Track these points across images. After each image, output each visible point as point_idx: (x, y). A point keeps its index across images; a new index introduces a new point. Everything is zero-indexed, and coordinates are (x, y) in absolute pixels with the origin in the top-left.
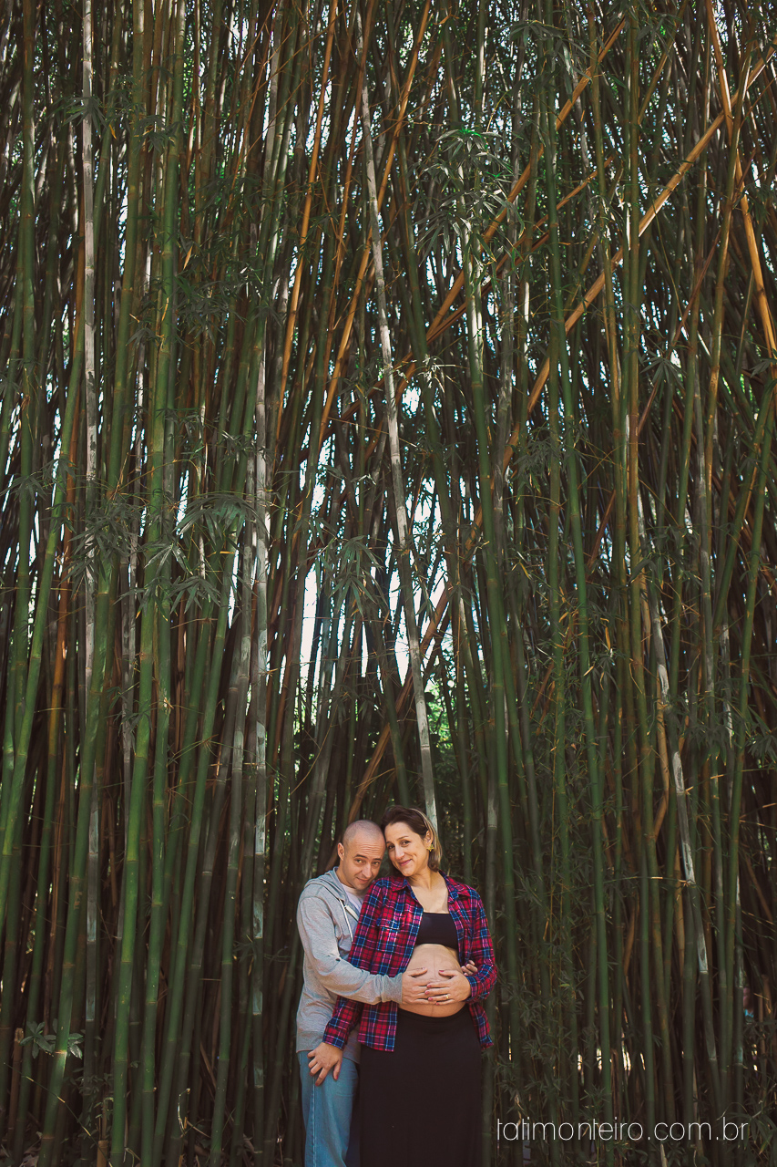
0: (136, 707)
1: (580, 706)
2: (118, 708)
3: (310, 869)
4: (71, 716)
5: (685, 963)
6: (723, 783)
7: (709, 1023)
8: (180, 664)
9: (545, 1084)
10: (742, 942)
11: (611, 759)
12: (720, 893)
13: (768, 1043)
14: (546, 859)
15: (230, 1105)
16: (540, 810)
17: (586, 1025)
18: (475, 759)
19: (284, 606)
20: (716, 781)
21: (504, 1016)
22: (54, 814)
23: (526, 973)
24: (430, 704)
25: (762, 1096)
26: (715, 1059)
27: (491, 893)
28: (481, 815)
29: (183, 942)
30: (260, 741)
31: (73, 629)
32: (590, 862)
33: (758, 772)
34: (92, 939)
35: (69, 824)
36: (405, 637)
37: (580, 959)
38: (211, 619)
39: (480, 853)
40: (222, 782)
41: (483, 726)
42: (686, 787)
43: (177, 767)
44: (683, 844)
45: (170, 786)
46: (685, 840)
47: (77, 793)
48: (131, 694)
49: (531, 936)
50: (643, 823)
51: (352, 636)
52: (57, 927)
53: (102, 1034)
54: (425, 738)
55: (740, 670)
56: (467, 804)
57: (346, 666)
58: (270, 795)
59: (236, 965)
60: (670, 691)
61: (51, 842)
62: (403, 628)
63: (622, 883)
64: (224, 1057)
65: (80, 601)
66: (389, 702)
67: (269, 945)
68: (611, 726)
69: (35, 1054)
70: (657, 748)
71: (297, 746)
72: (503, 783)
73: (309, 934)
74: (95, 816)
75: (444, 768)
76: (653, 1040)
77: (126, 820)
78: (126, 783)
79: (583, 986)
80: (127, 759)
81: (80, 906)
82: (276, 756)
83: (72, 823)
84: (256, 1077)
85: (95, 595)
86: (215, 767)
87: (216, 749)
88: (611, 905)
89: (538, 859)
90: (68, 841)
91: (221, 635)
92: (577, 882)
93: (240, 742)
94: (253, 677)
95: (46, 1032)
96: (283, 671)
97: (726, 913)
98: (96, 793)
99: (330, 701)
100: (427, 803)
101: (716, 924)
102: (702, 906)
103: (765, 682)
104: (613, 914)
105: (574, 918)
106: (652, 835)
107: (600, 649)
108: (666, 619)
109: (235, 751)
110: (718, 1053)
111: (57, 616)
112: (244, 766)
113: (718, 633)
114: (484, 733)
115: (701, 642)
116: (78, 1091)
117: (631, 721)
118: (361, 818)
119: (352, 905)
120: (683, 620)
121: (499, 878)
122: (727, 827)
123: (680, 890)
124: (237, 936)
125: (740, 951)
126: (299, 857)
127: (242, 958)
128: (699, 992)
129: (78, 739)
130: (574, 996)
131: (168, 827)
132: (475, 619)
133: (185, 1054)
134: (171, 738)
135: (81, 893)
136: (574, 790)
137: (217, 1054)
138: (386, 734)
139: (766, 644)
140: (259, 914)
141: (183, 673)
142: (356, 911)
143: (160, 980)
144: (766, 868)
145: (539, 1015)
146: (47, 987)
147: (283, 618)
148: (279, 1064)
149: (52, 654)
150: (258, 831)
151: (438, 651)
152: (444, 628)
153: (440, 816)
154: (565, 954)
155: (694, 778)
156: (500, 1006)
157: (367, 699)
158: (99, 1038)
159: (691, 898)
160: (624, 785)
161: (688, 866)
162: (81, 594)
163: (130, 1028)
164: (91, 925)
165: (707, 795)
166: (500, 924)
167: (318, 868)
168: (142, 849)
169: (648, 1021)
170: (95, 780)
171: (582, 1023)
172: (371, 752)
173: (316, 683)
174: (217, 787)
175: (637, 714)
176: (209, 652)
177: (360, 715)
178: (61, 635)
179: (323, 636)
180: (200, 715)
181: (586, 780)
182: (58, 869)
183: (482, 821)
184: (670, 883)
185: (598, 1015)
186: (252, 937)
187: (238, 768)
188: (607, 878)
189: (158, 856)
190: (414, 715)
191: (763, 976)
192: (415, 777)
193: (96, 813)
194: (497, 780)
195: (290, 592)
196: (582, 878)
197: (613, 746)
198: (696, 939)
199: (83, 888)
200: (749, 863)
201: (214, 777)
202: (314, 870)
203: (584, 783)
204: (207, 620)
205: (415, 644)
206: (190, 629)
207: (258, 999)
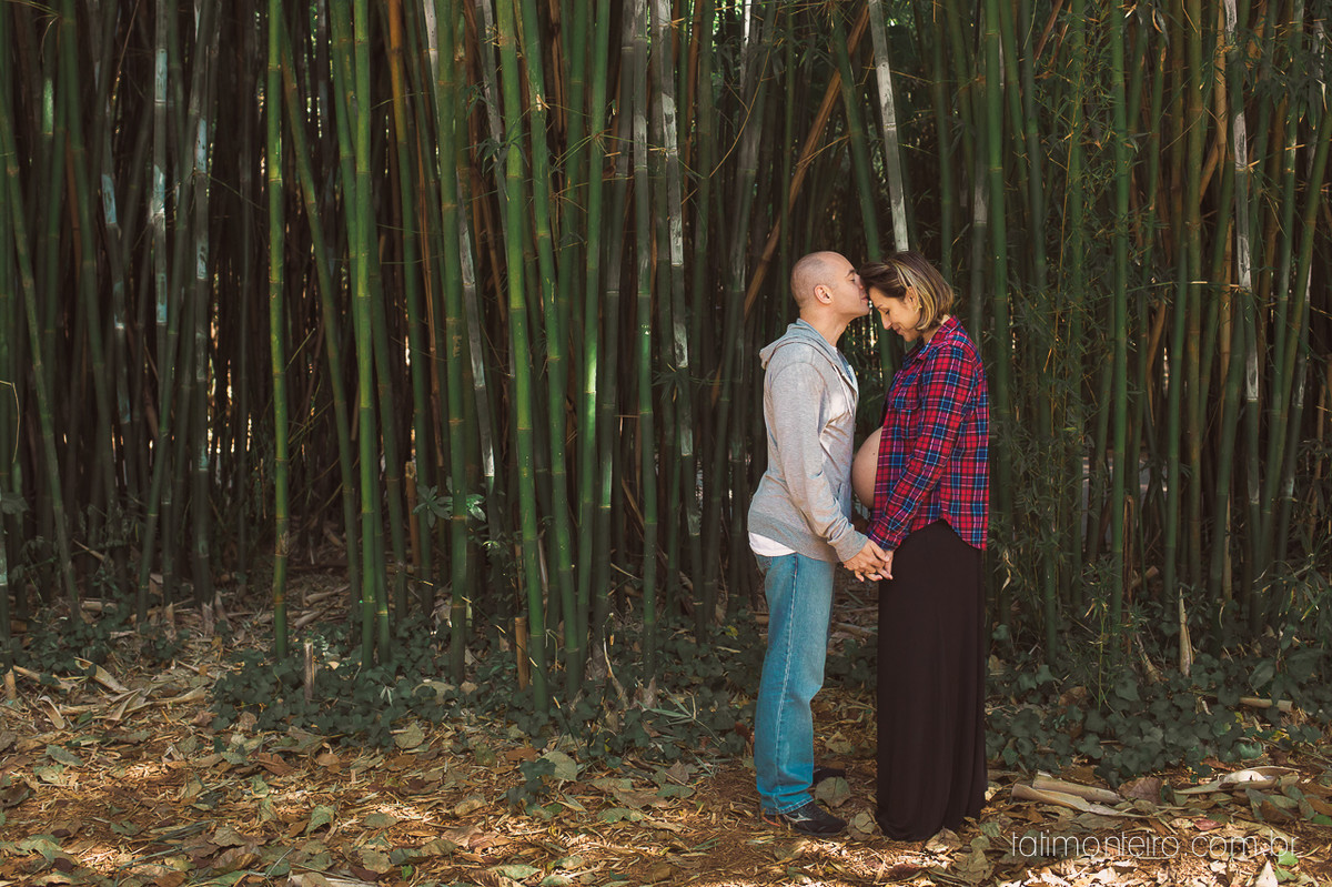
6: (1302, 157)
9: (1041, 539)
15: (663, 544)
18: (959, 129)
20: (1293, 153)
26: (1257, 503)
27: (977, 308)
30: (669, 119)
34: (480, 384)
37: (1090, 391)
39: (964, 256)
40: (622, 178)
41: (969, 86)
42: (1250, 160)
43: (564, 171)
44: (1239, 238)
45: (556, 190)
46: (1241, 233)
50: (1185, 205)
54: (890, 114)
56: (946, 184)
60: (1238, 25)
68: (1150, 71)
69: (431, 523)
70: (1213, 106)
72: (996, 167)
74: (466, 238)
76: (1179, 470)
81: (460, 352)
84: (690, 525)
86: (611, 158)
93: (641, 128)
98: (463, 211)
100: (893, 201)
105: (1084, 343)
106: (1197, 223)
109: (636, 142)
110: (1263, 492)
112: (649, 152)
114: (970, 94)
121: (988, 290)
123: (1229, 297)
128: (1242, 427)
130: (1081, 440)
135: (460, 337)
137: (642, 491)
138: (834, 84)
141: (559, 25)
150: (673, 236)
155: (1261, 149)
158: (503, 494)
159: (1244, 307)
161: (1243, 267)
164: (477, 369)
165: (1276, 168)
169: (1174, 455)
170: (460, 195)
174: (617, 183)
183: (966, 216)
184: (1217, 289)
186: (674, 365)
187: (641, 166)
189: (550, 299)
193: (467, 236)
194: (988, 162)
198: (1246, 359)
199: (462, 330)
201: (611, 171)
207: (687, 437)
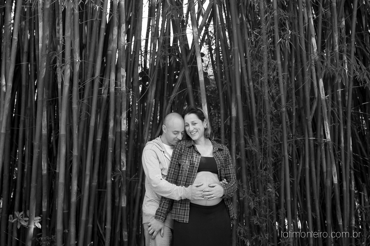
0: (63, 61)
1: (275, 58)
2: (55, 62)
3: (148, 137)
4: (33, 66)
5: (326, 178)
6: (343, 93)
7: (338, 207)
8: (84, 41)
9: (261, 237)
10: (353, 168)
11: (290, 83)
12: (343, 145)
13: (366, 215)
14: (260, 130)
16: (257, 107)
17: (280, 208)
18: (225, 83)
19: (133, 12)
20: (340, 92)
21: (241, 205)
22: (25, 113)
23: (251, 184)
24: (203, 58)
25: (364, 240)
26: (341, 224)
27: (234, 147)
28: (228, 110)
29: (88, 172)
31: (33, 25)
32: (281, 132)
33: (359, 88)
34: (45, 172)
35: (32, 117)
36: (191, 26)
37: (277, 177)
38: (98, 19)
39: (228, 128)
40: (105, 96)
41: (229, 68)
42: (326, 95)
43: (84, 89)
44: (325, 122)
45: (80, 99)
46: (325, 120)
47: (36, 102)
48: (61, 55)
49: (253, 167)
50: (305, 112)
51: (165, 26)
52: (28, 167)
53: (50, 217)
54: (201, 74)
55: (350, 39)
56: (222, 105)
57: (163, 40)
58: (128, 102)
59: (113, 183)
60: (317, 50)
61: (24, 126)
62: (190, 22)
63: (296, 142)
64: (108, 227)
65: (36, 12)
66: (184, 57)
67: (129, 173)
68: (290, 67)
69: (19, 227)
70: (312, 77)
71: (140, 79)
72: (239, 94)
73: (148, 167)
74: (45, 113)
75: (210, 88)
76: (312, 215)
77: (60, 115)
78: (59, 97)
79: (278, 190)
80: (59, 86)
81: (38, 156)
82: (130, 83)
83: (34, 117)
84: (124, 236)
85: (43, 9)
86: (101, 90)
87: (102, 81)
88: (291, 151)
89: (256, 130)
90: (32, 126)
91: (103, 26)
92: (275, 141)
93: (113, 77)
94: (119, 46)
95: (24, 216)
96: (133, 43)
97: (346, 154)
98: (45, 103)
99: (156, 57)
100: (203, 105)
101: (341, 160)
102: (334, 151)
103: (362, 45)
104: (292, 156)
105: (273, 158)
106: (310, 118)
107: (285, 30)
108: (315, 16)
109: (111, 82)
110: (343, 220)
111: (25, 19)
112: (115, 89)
113: (339, 22)
114: (229, 71)
115: (332, 26)
116: (39, 244)
117: (299, 65)
118: (171, 112)
119: (168, 154)
120: (323, 16)
121: (237, 139)
122: (345, 114)
123: (323, 144)
124: (114, 169)
125: (352, 172)
126: (142, 131)
127: (117, 180)
128: (333, 192)
129: (36, 77)
130: (274, 195)
131: (79, 119)
132: (224, 17)
133: (90, 226)
134: (80, 76)
135: (39, 150)
136: (273, 98)
137: (105, 225)
138: (182, 72)
139: (363, 27)
140: (124, 158)
141: (86, 45)
142: (170, 156)
143: (77, 190)
144: (364, 133)
145: (258, 204)
146: (24, 195)
147: (132, 18)
148: (135, 229)
149: (23, 37)
150: (122, 120)
151: (207, 32)
152: (209, 21)
153: (209, 110)
154: (269, 175)
155: (329, 91)
156: (239, 200)
157: (174, 55)
158: (49, 219)
159: (329, 147)
160: (296, 95)
161: (327, 132)
162: (36, 8)
163: (63, 214)
164: (44, 166)
165: (335, 98)
166: (239, 161)
167: (151, 136)
168: (67, 129)
169: (309, 206)
170: (45, 96)
171: (278, 207)
172: (175, 81)
173: (149, 49)
174: (103, 99)
175: (302, 61)
176: (98, 35)
177: (170, 63)
178: (27, 28)
179: (152, 26)
180: (94, 65)
181: (278, 92)
182: (28, 139)
183: (229, 113)
184: (319, 141)
185: (286, 203)
186: (121, 169)
187: (112, 89)
188: (288, 139)
189: (75, 132)
190: (196, 63)
191: (363, 184)
192: (197, 92)
194: (236, 93)
195: (135, 5)
196: (277, 139)
197: (291, 76)
198: (331, 167)
199: (40, 148)
200: (356, 130)
201: (101, 94)
202: (149, 137)
203: (277, 94)
204: (97, 20)
205: (196, 30)
206: (88, 24)
207: (124, 199)
